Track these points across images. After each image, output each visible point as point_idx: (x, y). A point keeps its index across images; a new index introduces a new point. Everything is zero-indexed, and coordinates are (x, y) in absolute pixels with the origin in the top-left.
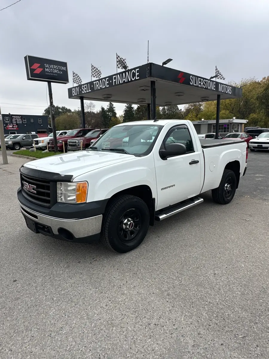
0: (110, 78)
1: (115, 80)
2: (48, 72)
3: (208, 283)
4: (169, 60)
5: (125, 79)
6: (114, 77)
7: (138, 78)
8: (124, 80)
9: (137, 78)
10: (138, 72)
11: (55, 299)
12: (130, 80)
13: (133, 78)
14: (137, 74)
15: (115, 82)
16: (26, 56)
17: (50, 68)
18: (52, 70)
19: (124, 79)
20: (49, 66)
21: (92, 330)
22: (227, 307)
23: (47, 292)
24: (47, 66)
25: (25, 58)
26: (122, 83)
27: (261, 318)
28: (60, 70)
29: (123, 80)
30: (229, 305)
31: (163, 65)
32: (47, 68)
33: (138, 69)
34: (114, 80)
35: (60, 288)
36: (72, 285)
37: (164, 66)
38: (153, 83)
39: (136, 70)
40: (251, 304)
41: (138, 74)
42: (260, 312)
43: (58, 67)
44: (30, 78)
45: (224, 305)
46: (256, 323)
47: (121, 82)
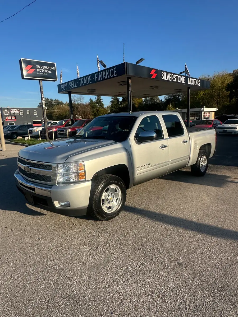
0: (93, 75)
2: (40, 72)
5: (105, 77)
6: (96, 74)
7: (116, 75)
12: (109, 77)
13: (112, 75)
14: (115, 72)
15: (97, 79)
18: (43, 70)
20: (40, 67)
26: (103, 80)
28: (49, 70)
31: (137, 64)
32: (38, 69)
38: (129, 79)
39: (114, 68)
44: (24, 77)
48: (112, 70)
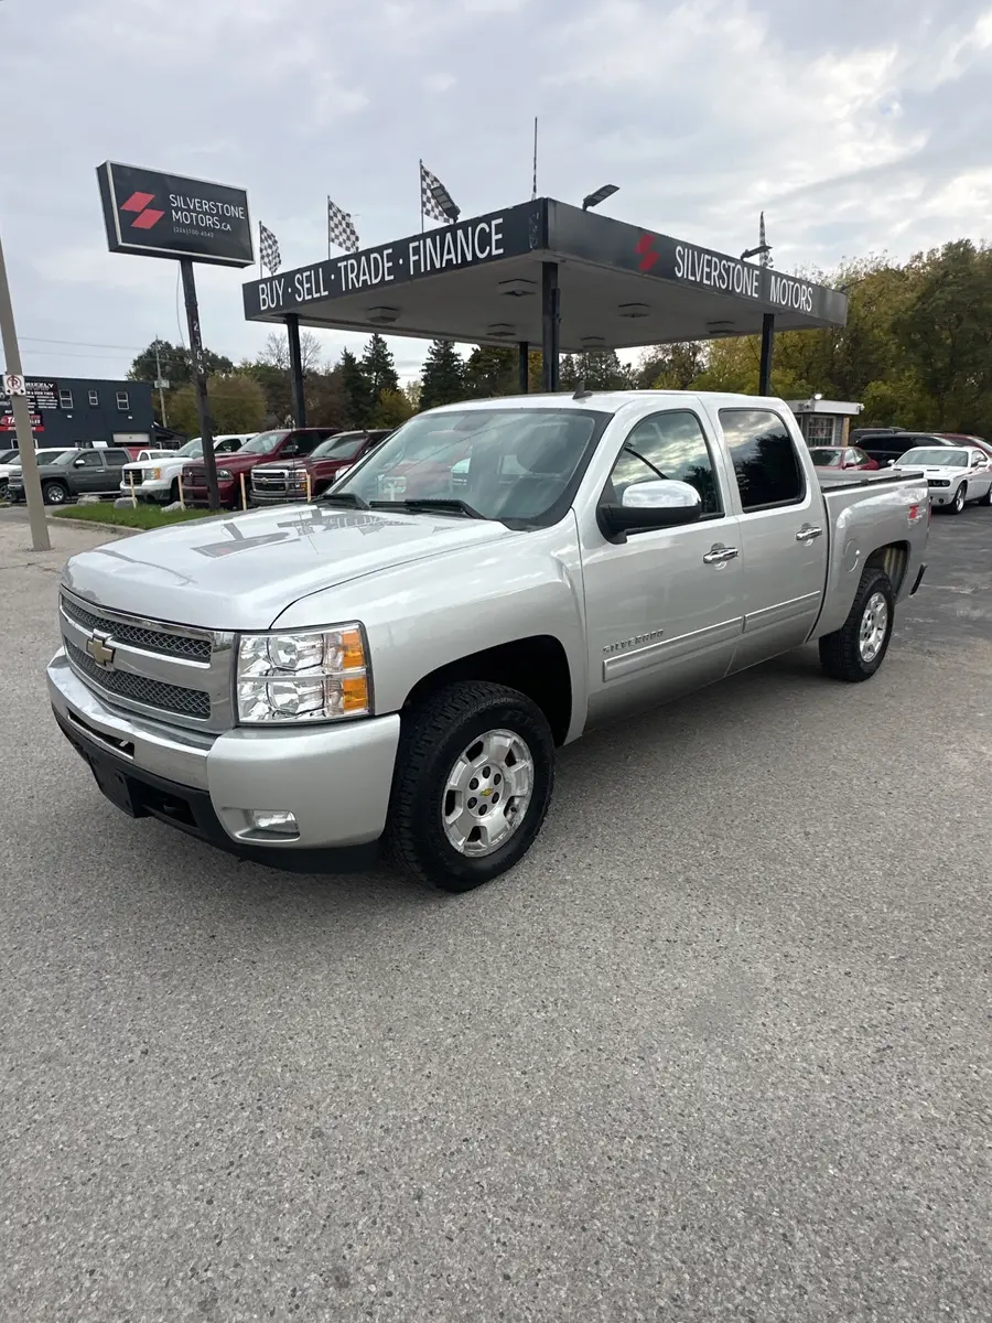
0: (400, 248)
1: (417, 257)
2: (184, 226)
3: (791, 852)
4: (608, 190)
5: (453, 256)
6: (411, 245)
7: (501, 251)
8: (449, 257)
9: (495, 252)
10: (499, 229)
12: (469, 258)
13: (482, 252)
14: (495, 237)
15: (417, 263)
16: (104, 165)
17: (189, 210)
18: (197, 217)
19: (449, 253)
20: (186, 203)
22: (851, 902)
24: (179, 202)
25: (101, 171)
26: (442, 270)
28: (223, 218)
29: (446, 257)
30: (855, 897)
31: (585, 206)
32: (177, 209)
33: (500, 221)
34: (412, 258)
37: (589, 209)
38: (550, 269)
39: (494, 223)
41: (500, 236)
42: (936, 909)
43: (217, 207)
44: (121, 243)
45: (842, 899)
47: (438, 266)
48: (482, 229)
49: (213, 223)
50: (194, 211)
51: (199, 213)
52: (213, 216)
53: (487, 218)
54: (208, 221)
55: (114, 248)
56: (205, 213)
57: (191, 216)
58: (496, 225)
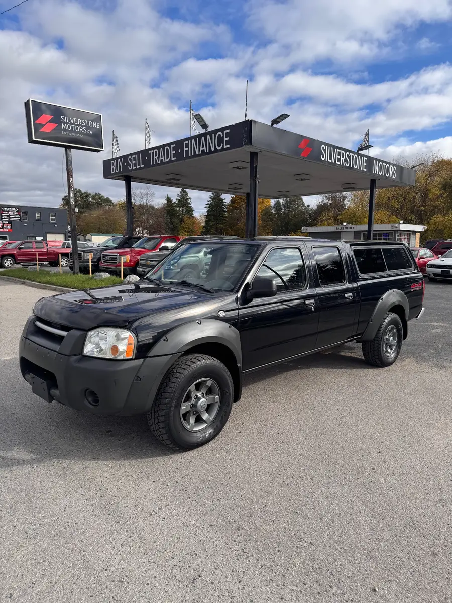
0: (179, 144)
1: (187, 149)
2: (67, 130)
3: (313, 509)
4: (283, 117)
5: (205, 148)
6: (185, 143)
7: (228, 146)
8: (203, 149)
9: (225, 147)
10: (227, 135)
11: (30, 531)
12: (213, 149)
13: (219, 146)
14: (225, 139)
15: (187, 152)
16: (29, 101)
17: (71, 123)
18: (74, 127)
19: (203, 147)
20: (69, 120)
21: (88, 589)
22: (341, 552)
23: (18, 519)
24: (66, 119)
25: (27, 104)
26: (199, 155)
27: (400, 573)
28: (88, 128)
29: (201, 149)
30: (345, 548)
31: (272, 124)
32: (64, 123)
33: (228, 131)
34: (185, 149)
35: (43, 512)
36: (65, 508)
37: (275, 125)
38: (254, 155)
39: (225, 132)
40: (386, 547)
41: (228, 138)
42: (398, 562)
43: (85, 122)
44: (34, 139)
45: (336, 549)
46: (389, 580)
47: (197, 153)
48: (220, 135)
49: (83, 130)
50: (74, 123)
51: (76, 125)
52: (83, 126)
53: (222, 130)
54: (81, 129)
55: (31, 141)
56: (79, 125)
57: (72, 127)
58: (226, 133)
